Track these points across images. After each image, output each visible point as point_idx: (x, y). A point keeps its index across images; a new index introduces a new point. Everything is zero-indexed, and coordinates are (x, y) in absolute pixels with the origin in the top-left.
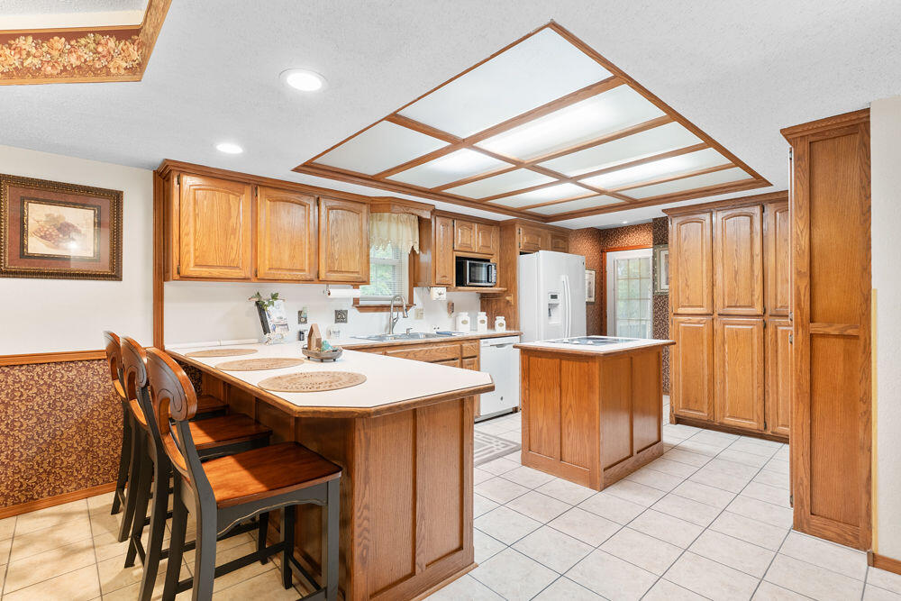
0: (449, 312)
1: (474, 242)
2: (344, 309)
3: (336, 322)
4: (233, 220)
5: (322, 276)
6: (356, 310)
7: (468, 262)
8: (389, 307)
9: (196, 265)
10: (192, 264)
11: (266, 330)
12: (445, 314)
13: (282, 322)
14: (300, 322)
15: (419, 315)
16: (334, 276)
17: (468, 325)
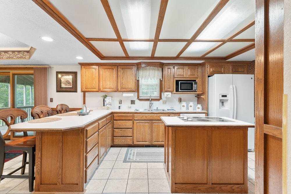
0: (179, 102)
1: (185, 74)
2: (134, 100)
3: (131, 104)
4: (94, 76)
5: (119, 90)
6: (138, 100)
7: (180, 82)
8: (149, 99)
9: (85, 88)
10: (84, 88)
11: (104, 106)
12: (177, 102)
13: (109, 103)
14: (119, 103)
15: (165, 102)
16: (123, 90)
17: (185, 107)
